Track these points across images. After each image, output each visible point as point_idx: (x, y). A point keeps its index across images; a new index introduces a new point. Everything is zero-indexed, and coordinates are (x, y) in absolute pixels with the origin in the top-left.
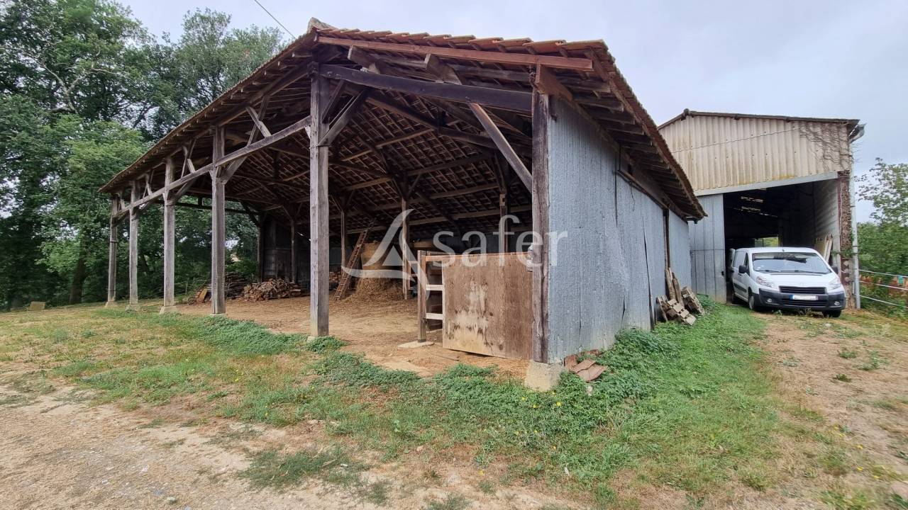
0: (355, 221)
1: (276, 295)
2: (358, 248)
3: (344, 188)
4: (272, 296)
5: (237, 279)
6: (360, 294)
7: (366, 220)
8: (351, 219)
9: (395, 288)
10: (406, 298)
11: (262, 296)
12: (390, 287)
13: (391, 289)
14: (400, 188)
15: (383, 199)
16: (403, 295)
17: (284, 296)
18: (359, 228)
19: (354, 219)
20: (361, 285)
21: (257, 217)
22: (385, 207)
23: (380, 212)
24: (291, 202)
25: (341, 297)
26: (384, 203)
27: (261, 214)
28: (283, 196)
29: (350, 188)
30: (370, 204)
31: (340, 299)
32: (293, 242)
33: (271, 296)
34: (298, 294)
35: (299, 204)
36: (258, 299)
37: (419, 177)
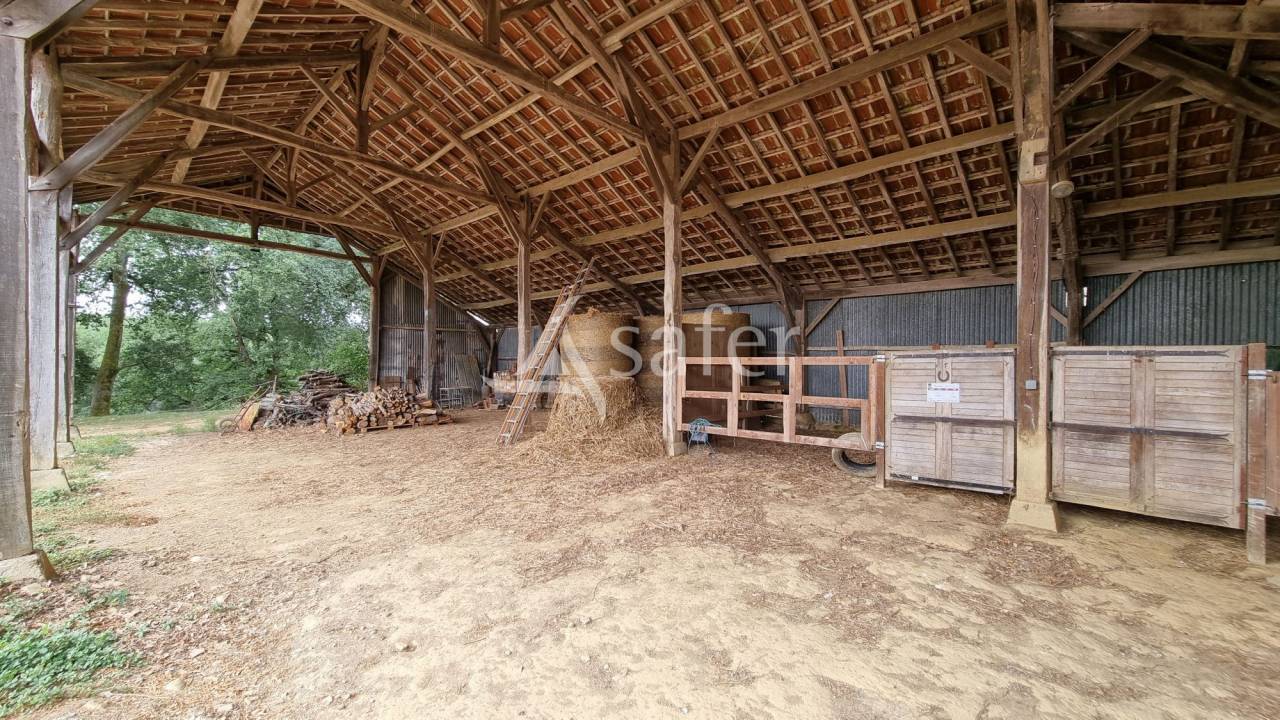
0: (548, 273)
1: (385, 422)
2: (555, 324)
3: (523, 193)
4: (375, 424)
5: (328, 383)
6: (558, 437)
7: (572, 269)
8: (539, 266)
9: (643, 425)
10: (672, 452)
11: (354, 425)
12: (630, 420)
13: (634, 426)
14: (662, 167)
15: (612, 217)
16: (664, 445)
17: (400, 424)
18: (557, 288)
19: (548, 269)
20: (560, 414)
21: (369, 268)
22: (613, 236)
23: (600, 249)
24: (424, 233)
25: (513, 437)
26: (612, 226)
27: (376, 260)
28: (409, 221)
29: (536, 192)
30: (580, 232)
31: (512, 443)
32: (426, 313)
33: (374, 426)
34: (431, 419)
35: (437, 238)
36: (344, 431)
37: (709, 140)
